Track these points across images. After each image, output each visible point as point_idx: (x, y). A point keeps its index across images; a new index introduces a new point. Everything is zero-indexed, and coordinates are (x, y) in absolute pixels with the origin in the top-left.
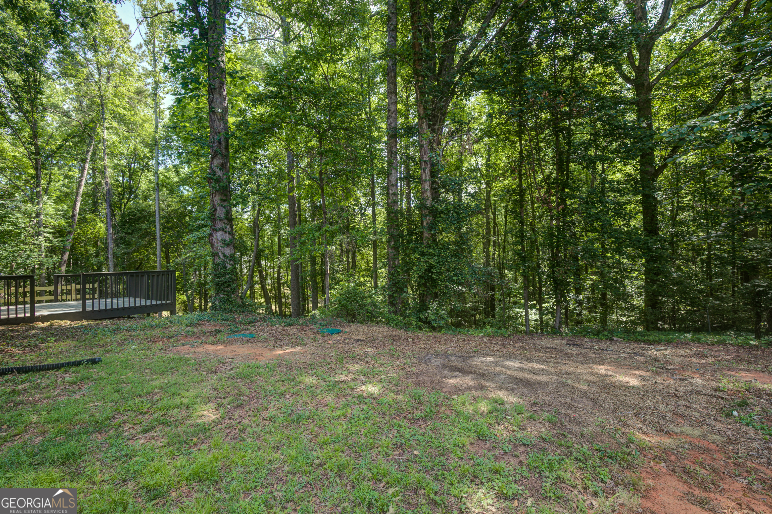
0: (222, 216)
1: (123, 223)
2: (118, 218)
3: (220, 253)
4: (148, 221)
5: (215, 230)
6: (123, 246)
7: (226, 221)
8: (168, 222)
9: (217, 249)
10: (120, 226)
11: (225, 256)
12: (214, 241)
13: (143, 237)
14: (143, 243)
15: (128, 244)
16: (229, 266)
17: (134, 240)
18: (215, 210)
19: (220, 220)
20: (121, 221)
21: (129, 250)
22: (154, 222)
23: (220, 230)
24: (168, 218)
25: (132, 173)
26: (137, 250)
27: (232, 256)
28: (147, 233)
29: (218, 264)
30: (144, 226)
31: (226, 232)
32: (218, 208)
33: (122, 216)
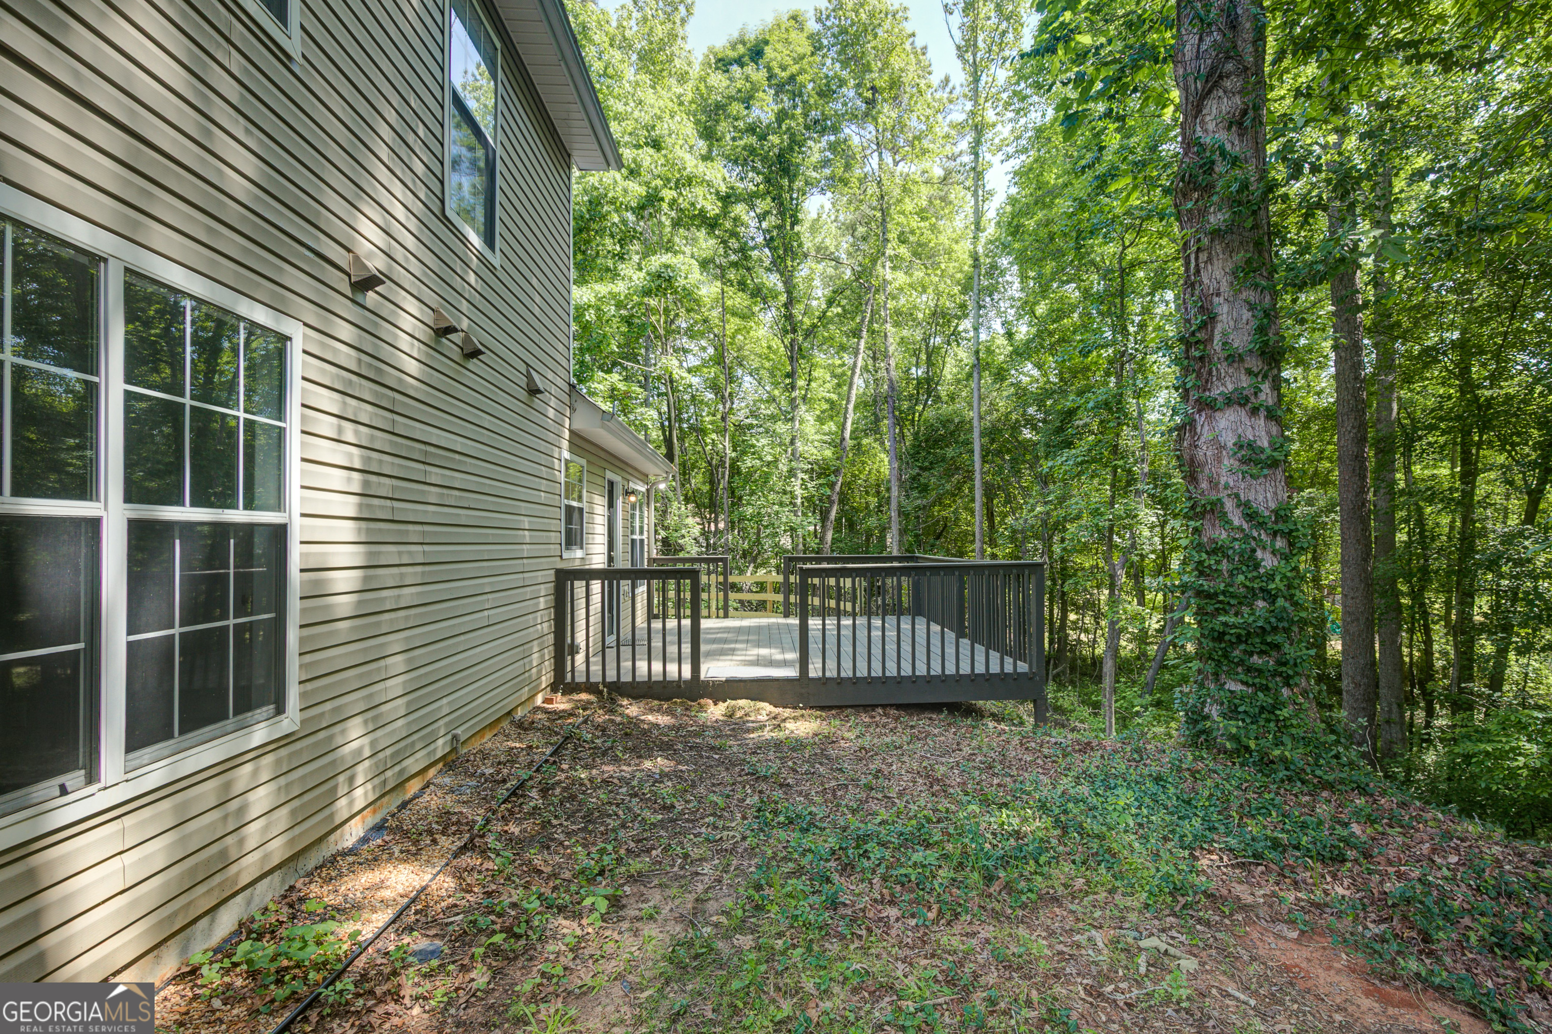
0: (1241, 341)
1: (916, 452)
2: (909, 438)
3: (1229, 505)
4: (957, 442)
5: (1208, 406)
6: (915, 494)
7: (1254, 363)
8: (993, 441)
9: (1214, 484)
10: (913, 456)
11: (1251, 516)
12: (1205, 452)
13: (948, 474)
14: (948, 487)
15: (924, 489)
16: (1268, 561)
17: (933, 480)
18: (1210, 320)
19: (1234, 358)
20: (914, 446)
21: (925, 501)
22: (968, 442)
23: (1229, 401)
24: (992, 433)
25: (932, 354)
26: (939, 501)
27: (1282, 514)
28: (953, 468)
29: (1217, 550)
30: (950, 452)
31: (1254, 412)
32: (1223, 310)
33: (916, 435)
